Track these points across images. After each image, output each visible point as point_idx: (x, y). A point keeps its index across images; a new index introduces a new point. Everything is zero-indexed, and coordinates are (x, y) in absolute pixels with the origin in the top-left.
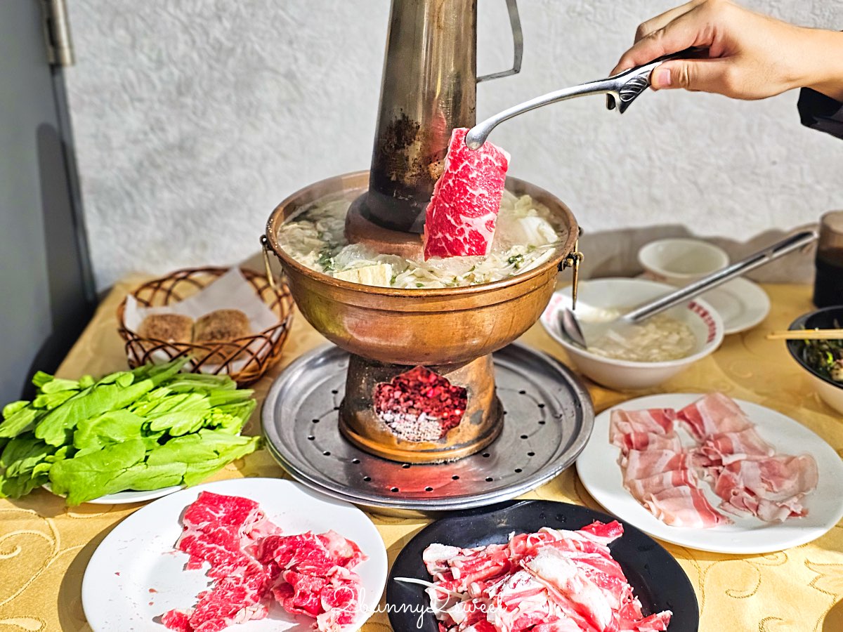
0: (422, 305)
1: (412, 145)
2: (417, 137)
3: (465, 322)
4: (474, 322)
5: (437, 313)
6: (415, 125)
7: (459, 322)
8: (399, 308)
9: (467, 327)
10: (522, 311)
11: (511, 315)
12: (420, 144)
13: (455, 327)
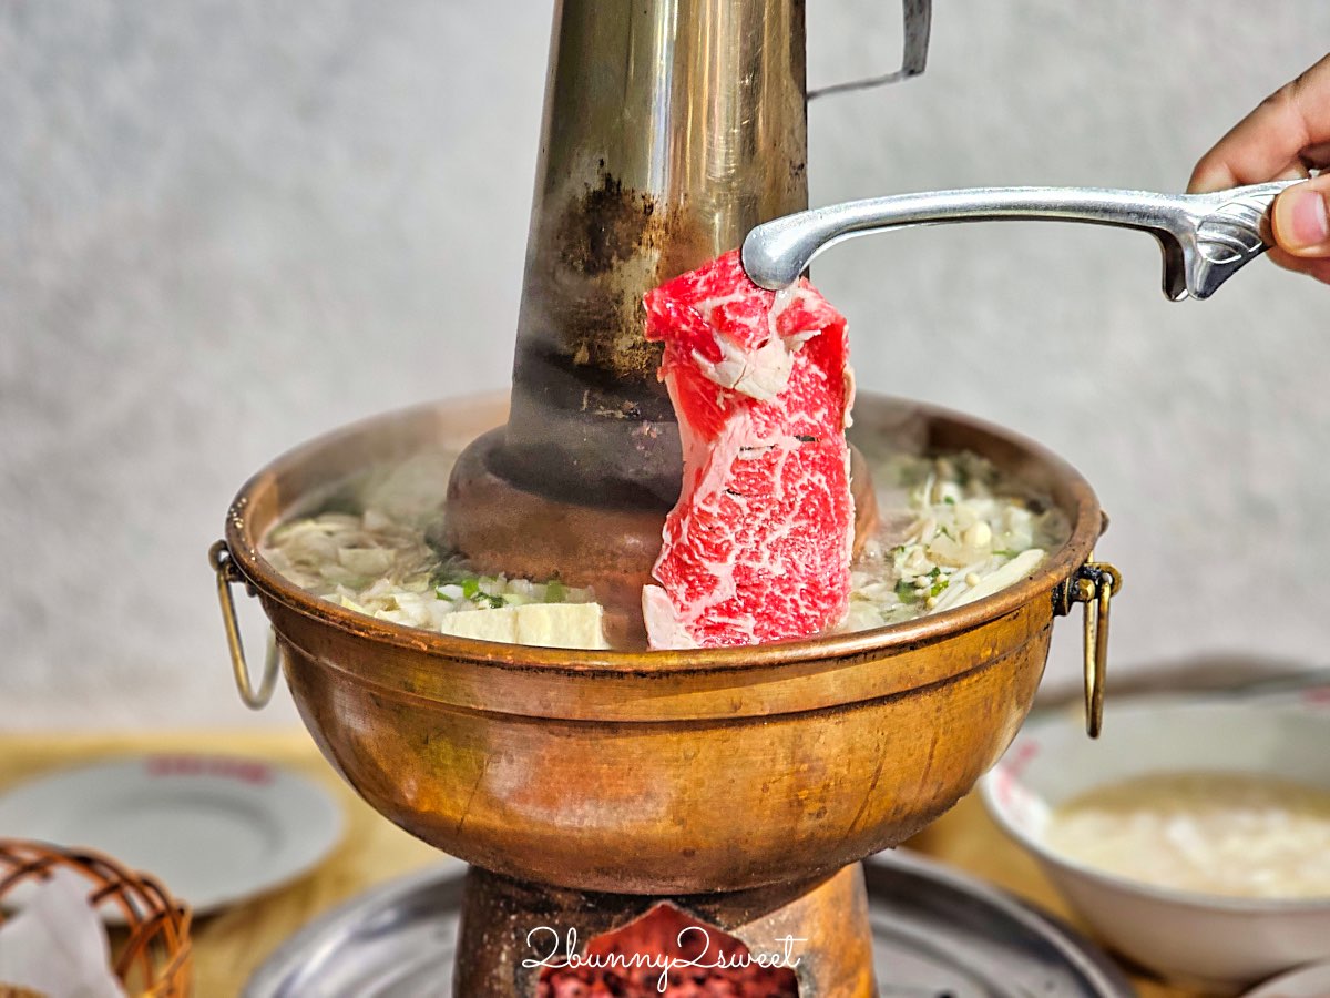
0: (672, 701)
1: (633, 260)
2: (646, 236)
3: (800, 754)
4: (826, 752)
5: (717, 723)
6: (640, 204)
7: (781, 752)
8: (607, 710)
9: (805, 767)
10: (956, 725)
11: (929, 735)
12: (656, 255)
13: (769, 765)
